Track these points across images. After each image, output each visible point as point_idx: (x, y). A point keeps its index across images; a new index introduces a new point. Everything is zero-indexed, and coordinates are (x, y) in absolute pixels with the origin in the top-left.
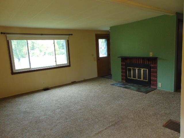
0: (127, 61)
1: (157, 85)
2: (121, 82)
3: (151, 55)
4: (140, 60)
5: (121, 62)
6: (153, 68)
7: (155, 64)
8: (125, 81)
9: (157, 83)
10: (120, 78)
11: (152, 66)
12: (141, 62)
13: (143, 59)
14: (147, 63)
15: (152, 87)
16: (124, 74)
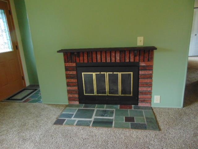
0: (81, 58)
1: (151, 100)
2: (67, 106)
3: (140, 42)
4: (113, 54)
5: (65, 62)
6: (144, 68)
7: (148, 60)
8: (77, 103)
9: (151, 97)
10: (63, 97)
11: (142, 64)
12: (118, 58)
13: (122, 51)
14: (132, 60)
15: (140, 105)
16: (76, 88)
